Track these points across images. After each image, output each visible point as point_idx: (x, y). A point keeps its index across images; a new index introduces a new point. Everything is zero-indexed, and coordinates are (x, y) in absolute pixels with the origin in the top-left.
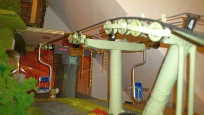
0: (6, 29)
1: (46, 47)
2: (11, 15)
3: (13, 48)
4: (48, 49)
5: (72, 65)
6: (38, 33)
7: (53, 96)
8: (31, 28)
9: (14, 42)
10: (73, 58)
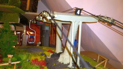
0: (16, 13)
1: (33, 22)
2: (14, 8)
3: (19, 22)
4: (34, 23)
5: (47, 31)
6: (30, 15)
7: (38, 46)
8: (27, 12)
9: (19, 19)
10: (47, 27)
